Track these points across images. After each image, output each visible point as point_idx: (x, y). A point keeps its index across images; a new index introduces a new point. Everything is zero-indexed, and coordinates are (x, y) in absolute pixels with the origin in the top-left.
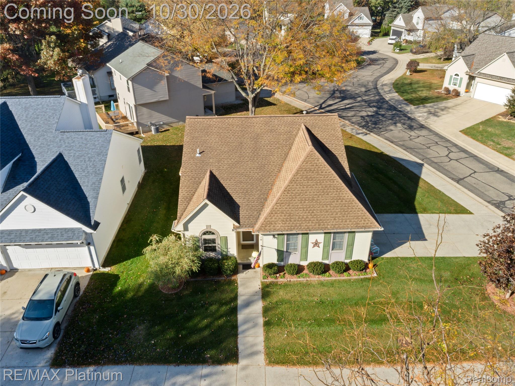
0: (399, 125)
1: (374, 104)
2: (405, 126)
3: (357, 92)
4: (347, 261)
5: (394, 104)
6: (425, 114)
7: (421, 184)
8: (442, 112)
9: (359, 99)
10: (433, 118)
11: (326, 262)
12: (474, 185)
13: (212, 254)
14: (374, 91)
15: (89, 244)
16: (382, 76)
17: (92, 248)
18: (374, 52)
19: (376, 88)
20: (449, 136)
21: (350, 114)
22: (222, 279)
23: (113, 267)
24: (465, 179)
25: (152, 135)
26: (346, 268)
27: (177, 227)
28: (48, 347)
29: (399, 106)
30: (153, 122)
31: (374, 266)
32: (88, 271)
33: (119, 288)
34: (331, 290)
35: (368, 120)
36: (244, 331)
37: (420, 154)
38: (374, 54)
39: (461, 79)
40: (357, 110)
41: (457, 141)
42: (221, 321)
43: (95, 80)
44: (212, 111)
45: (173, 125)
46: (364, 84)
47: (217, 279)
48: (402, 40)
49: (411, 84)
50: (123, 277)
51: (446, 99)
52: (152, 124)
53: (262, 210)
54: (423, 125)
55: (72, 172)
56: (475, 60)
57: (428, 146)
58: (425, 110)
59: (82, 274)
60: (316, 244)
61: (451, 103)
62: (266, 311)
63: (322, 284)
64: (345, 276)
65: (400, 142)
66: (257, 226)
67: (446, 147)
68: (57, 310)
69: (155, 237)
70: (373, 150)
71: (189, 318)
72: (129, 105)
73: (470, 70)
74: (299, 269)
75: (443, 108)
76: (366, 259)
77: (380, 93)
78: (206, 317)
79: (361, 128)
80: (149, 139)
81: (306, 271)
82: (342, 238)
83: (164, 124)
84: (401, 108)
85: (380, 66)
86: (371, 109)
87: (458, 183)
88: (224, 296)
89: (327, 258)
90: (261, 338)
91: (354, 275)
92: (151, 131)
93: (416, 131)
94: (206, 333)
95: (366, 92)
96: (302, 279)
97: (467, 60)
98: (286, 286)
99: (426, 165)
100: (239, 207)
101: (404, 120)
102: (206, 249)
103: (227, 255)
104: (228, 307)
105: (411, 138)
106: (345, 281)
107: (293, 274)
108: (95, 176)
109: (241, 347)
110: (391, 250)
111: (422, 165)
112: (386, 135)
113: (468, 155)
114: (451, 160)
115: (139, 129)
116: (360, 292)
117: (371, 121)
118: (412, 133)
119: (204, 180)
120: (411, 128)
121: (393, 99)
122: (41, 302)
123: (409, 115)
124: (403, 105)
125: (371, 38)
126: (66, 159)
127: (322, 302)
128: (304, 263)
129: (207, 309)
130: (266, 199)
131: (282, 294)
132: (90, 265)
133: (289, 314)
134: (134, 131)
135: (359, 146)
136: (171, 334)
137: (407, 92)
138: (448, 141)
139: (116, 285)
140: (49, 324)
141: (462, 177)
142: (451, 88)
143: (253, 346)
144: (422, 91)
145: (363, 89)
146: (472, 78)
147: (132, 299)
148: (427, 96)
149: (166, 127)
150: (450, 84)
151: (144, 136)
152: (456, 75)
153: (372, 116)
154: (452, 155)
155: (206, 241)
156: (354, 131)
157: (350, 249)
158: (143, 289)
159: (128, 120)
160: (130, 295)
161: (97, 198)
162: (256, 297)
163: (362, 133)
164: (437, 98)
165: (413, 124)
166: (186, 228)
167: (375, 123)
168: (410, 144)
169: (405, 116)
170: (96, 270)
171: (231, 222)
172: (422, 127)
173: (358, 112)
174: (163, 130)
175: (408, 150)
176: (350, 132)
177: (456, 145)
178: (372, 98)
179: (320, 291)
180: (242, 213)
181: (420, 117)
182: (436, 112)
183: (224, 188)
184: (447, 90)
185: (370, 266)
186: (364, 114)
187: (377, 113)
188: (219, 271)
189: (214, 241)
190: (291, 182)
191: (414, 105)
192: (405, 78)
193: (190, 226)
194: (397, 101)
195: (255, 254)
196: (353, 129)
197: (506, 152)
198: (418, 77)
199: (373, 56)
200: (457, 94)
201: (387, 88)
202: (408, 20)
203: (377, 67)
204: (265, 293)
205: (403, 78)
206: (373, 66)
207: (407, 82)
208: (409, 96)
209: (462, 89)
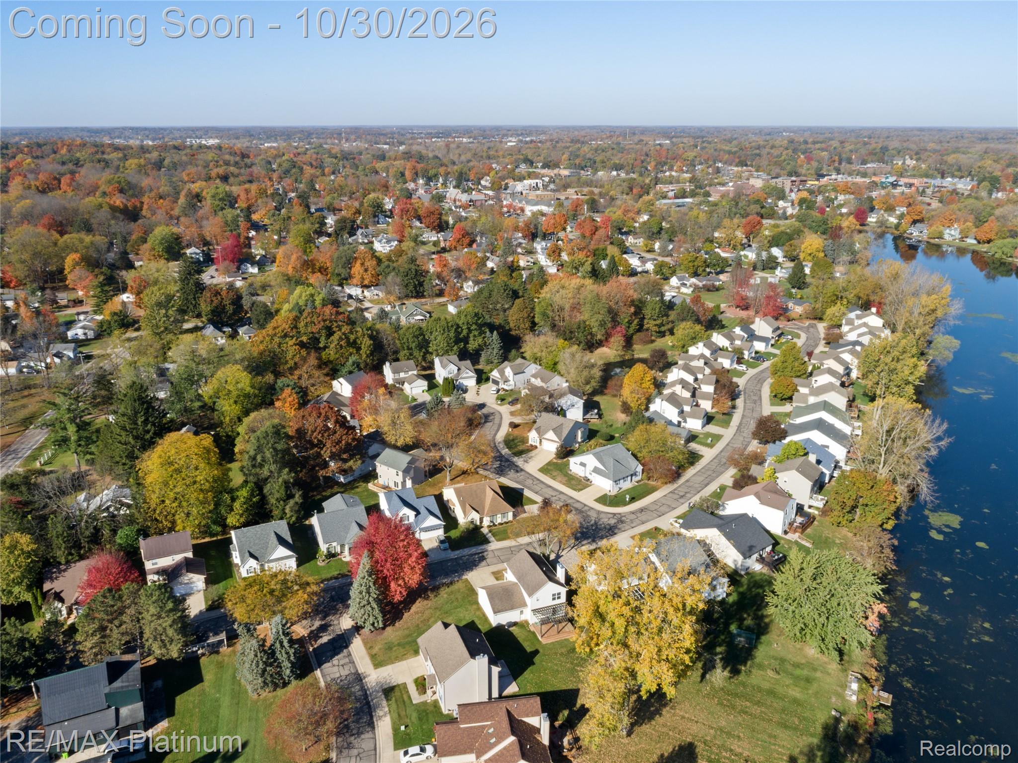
0: (512, 471)
1: (497, 459)
2: (515, 471)
3: (487, 451)
4: (508, 521)
5: (507, 457)
6: (522, 462)
7: (524, 496)
8: (530, 460)
10: (526, 464)
12: (541, 494)
14: (495, 449)
15: (443, 528)
16: (495, 434)
18: (482, 406)
19: (495, 446)
20: (533, 474)
21: (489, 467)
22: (479, 530)
24: (539, 492)
26: (507, 523)
28: (450, 548)
29: (510, 459)
31: (515, 521)
35: (498, 469)
36: (489, 539)
37: (522, 484)
38: (485, 408)
39: (536, 440)
41: (537, 476)
42: (483, 538)
46: (488, 443)
47: (477, 530)
48: (500, 389)
49: (513, 440)
51: (531, 451)
53: (484, 511)
55: (429, 510)
56: (541, 431)
57: (525, 480)
58: (522, 460)
60: (499, 519)
61: (533, 453)
62: (492, 535)
64: (508, 525)
65: (514, 480)
67: (532, 479)
71: (475, 538)
72: (395, 482)
73: (539, 436)
74: (496, 525)
75: (530, 457)
76: (513, 520)
78: (479, 538)
79: (496, 475)
81: (498, 525)
85: (492, 422)
86: (497, 462)
87: (535, 493)
88: (481, 533)
89: (503, 521)
90: (493, 539)
91: (510, 524)
93: (519, 473)
94: (481, 540)
95: (491, 449)
96: (497, 527)
97: (537, 432)
98: (494, 529)
99: (525, 489)
100: (478, 511)
101: (513, 467)
103: (477, 525)
104: (483, 535)
105: (518, 477)
108: (434, 510)
110: (519, 516)
111: (523, 489)
112: (508, 477)
113: (541, 482)
114: (534, 485)
116: (513, 528)
120: (517, 471)
121: (506, 454)
123: (515, 464)
124: (512, 458)
126: (426, 506)
129: (478, 536)
130: (485, 508)
131: (494, 531)
132: (443, 534)
133: (497, 534)
136: (473, 542)
137: (512, 447)
138: (532, 476)
139: (452, 537)
141: (536, 491)
142: (534, 444)
143: (492, 541)
144: (520, 445)
145: (489, 448)
146: (540, 440)
148: (523, 450)
150: (532, 442)
152: (533, 438)
153: (499, 467)
154: (533, 482)
157: (508, 518)
162: (488, 533)
163: (497, 478)
164: (528, 450)
165: (518, 469)
167: (502, 471)
168: (518, 480)
170: (445, 535)
172: (522, 470)
173: (492, 465)
175: (518, 483)
177: (536, 478)
178: (496, 455)
179: (503, 529)
181: (520, 464)
182: (527, 460)
184: (532, 446)
186: (495, 466)
187: (500, 465)
188: (477, 528)
190: (490, 503)
191: (517, 457)
192: (510, 435)
194: (508, 455)
197: (554, 478)
198: (516, 432)
199: (485, 411)
200: (536, 447)
201: (502, 446)
202: (502, 373)
203: (490, 424)
204: (490, 531)
205: (508, 435)
206: (488, 424)
207: (511, 438)
208: (514, 451)
209: (538, 445)
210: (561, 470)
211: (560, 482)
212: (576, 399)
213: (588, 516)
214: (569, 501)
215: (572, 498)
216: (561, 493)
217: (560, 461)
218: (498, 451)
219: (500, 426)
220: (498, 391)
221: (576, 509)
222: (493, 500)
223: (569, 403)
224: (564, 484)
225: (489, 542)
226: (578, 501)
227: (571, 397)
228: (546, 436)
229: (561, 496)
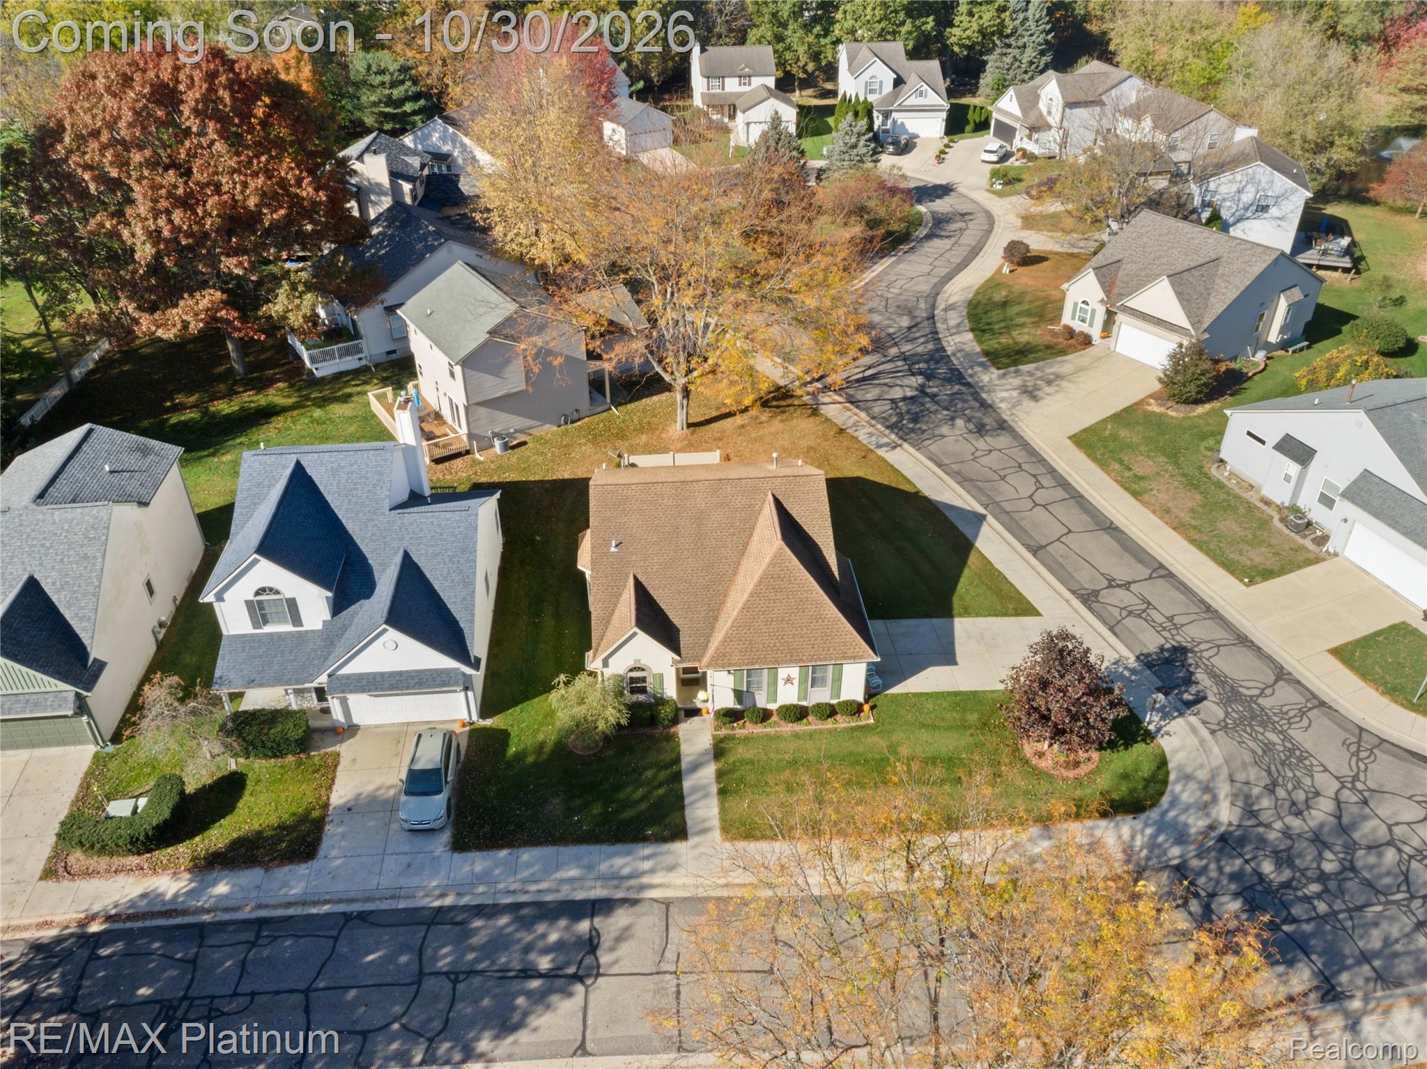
0: (960, 422)
1: (921, 365)
2: (971, 426)
3: (891, 330)
4: (834, 702)
5: (961, 363)
6: (1015, 394)
7: (973, 559)
8: (1047, 389)
9: (893, 351)
10: (1028, 404)
11: (804, 703)
12: (1061, 560)
13: (642, 697)
14: (926, 328)
15: (466, 689)
16: (948, 278)
17: (470, 694)
18: (944, 190)
19: (931, 317)
20: (1048, 450)
21: (872, 393)
22: (658, 731)
23: (496, 718)
24: (1049, 548)
25: (497, 456)
26: (830, 712)
27: (593, 663)
28: (442, 829)
29: (970, 371)
30: (496, 430)
31: (872, 708)
32: (464, 725)
33: (512, 750)
34: (809, 745)
35: (904, 409)
36: (692, 803)
37: (984, 493)
38: (947, 198)
39: (1094, 311)
40: (886, 384)
41: (1059, 460)
42: (661, 791)
43: (359, 324)
44: (605, 397)
45: (533, 431)
46: (910, 305)
47: (648, 731)
48: (1014, 150)
49: (1004, 304)
50: (514, 732)
51: (1063, 352)
52: (496, 435)
53: (710, 635)
54: (1005, 421)
55: (427, 580)
56: (1120, 274)
57: (1002, 473)
58: (1017, 382)
59: (458, 729)
60: (789, 680)
61: (1066, 364)
62: (720, 775)
63: (796, 736)
64: (829, 724)
65: (953, 466)
66: (706, 660)
67: (1034, 476)
68: (447, 782)
69: (562, 677)
70: (901, 487)
71: (618, 788)
72: (451, 401)
73: (1108, 297)
74: (765, 715)
75: (1052, 377)
76: (861, 699)
77: (937, 333)
78: (641, 786)
79: (887, 432)
80: (492, 466)
81: (775, 718)
82: (825, 672)
83: (516, 431)
84: (971, 376)
85: (953, 239)
86: (913, 379)
87: (1034, 555)
88: (662, 757)
89: (805, 698)
90: (715, 811)
91: (842, 722)
92: (492, 446)
93: (988, 439)
94: (644, 806)
95: (909, 328)
96: (768, 730)
97: (1104, 276)
98: (746, 740)
99: (990, 518)
100: (678, 630)
101: (972, 408)
102: (633, 691)
103: (662, 698)
104: (668, 772)
105: (977, 454)
106: (830, 731)
107: (756, 723)
108: (465, 587)
109: (689, 823)
110: (900, 682)
111: (981, 518)
112: (932, 448)
113: (1068, 493)
114: (1037, 505)
115: (471, 445)
116: (849, 746)
117: (908, 412)
118: (981, 444)
119: (626, 591)
120: (981, 430)
121: (960, 351)
122: (424, 772)
123: (984, 396)
124: (978, 369)
125: (946, 140)
126: (415, 559)
127: (794, 762)
128: (773, 706)
129: (640, 774)
130: (716, 619)
131: (741, 752)
132: (465, 716)
133: (751, 778)
134: (463, 450)
135: (877, 479)
136: (596, 809)
137: (991, 330)
138: (1042, 461)
139: (508, 745)
140: (440, 800)
141: (1043, 543)
142: (1078, 326)
143: (704, 821)
144: (1023, 325)
145: (905, 322)
146: (1110, 315)
147: (535, 764)
148: (1028, 343)
149: (521, 438)
150: (1073, 318)
151: (482, 459)
152: (1084, 302)
153: (912, 398)
154: (1041, 496)
155: (632, 680)
156: (874, 438)
157: (836, 684)
158: (547, 749)
159: (445, 423)
160: (530, 759)
161: (472, 622)
162: (706, 758)
163: (886, 445)
164: (1048, 347)
165: (986, 420)
166: (605, 663)
167: (915, 419)
168: (971, 469)
169: (976, 396)
170: (473, 723)
171: (669, 655)
172: (1003, 426)
173: (886, 388)
174: (515, 442)
175: (965, 484)
176: (865, 442)
177: (1052, 472)
178: (920, 349)
179: (793, 746)
180: (684, 640)
181: (1002, 400)
182: (1036, 388)
183: (655, 601)
184: (1070, 333)
185: (866, 707)
186: (897, 393)
187: (922, 389)
188: (653, 721)
189: (644, 680)
190: (752, 595)
191: (998, 369)
192: (998, 286)
193: (611, 661)
194: (968, 355)
195: (701, 695)
196: (871, 435)
197: (1136, 488)
198: (1027, 278)
199: (941, 205)
200: (1087, 341)
201: (954, 318)
202: (1029, 102)
203: (946, 243)
204: (719, 751)
205: (993, 283)
206: (936, 243)
207: (999, 296)
208: (994, 343)
209: (1095, 332)
210: (1174, 456)
211: (1164, 513)
212: (1282, 182)
213: (1296, 756)
214: (1195, 632)
215: (1209, 611)
216: (1161, 572)
217: (1176, 413)
218: (934, 335)
219: (975, 252)
220: (1005, 157)
221: (1231, 694)
222: (771, 581)
223: (1247, 198)
224: (1179, 527)
225: (680, 833)
226: (1243, 641)
227: (1262, 171)
228: (1138, 302)
229: (1158, 592)
